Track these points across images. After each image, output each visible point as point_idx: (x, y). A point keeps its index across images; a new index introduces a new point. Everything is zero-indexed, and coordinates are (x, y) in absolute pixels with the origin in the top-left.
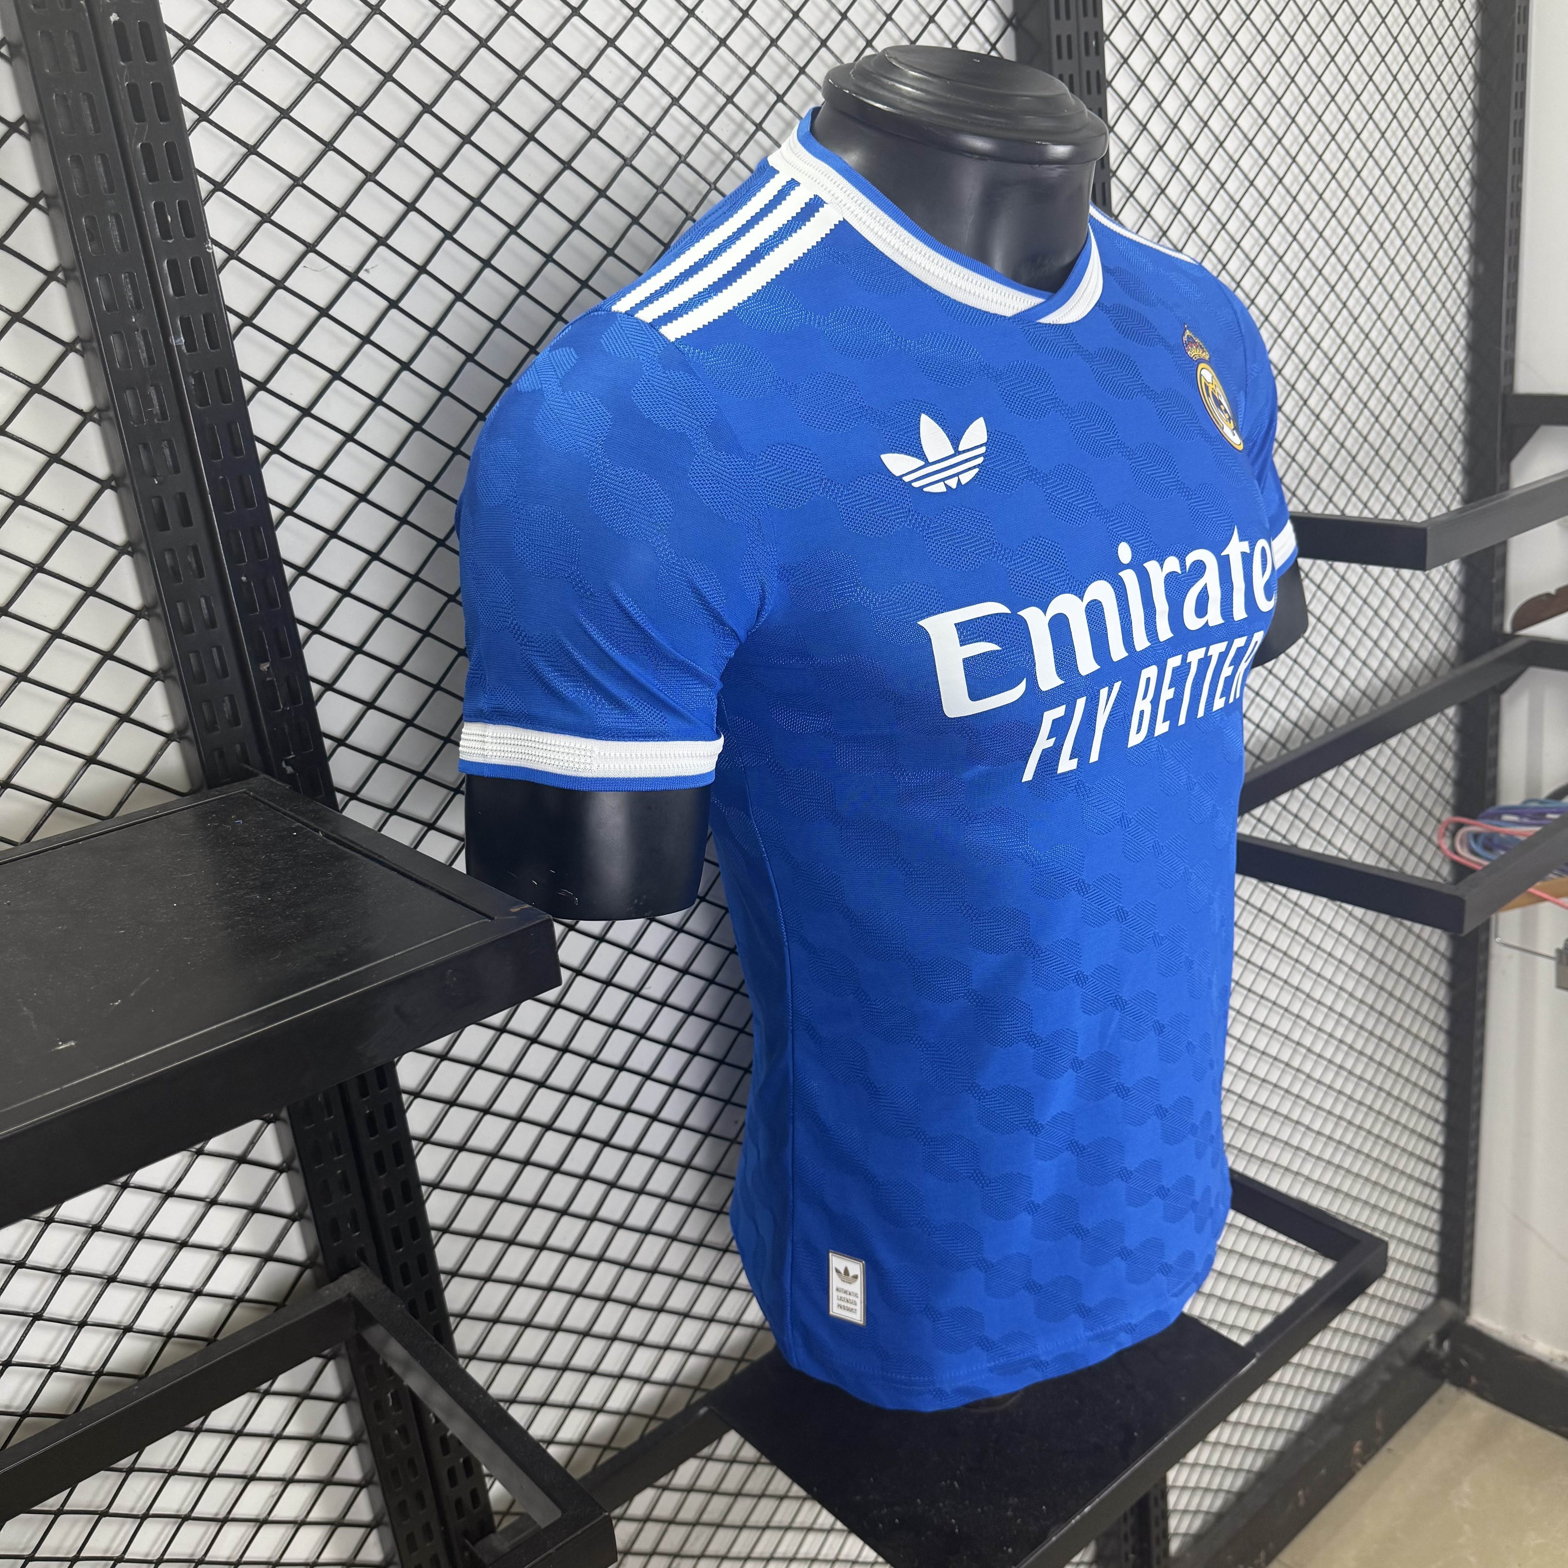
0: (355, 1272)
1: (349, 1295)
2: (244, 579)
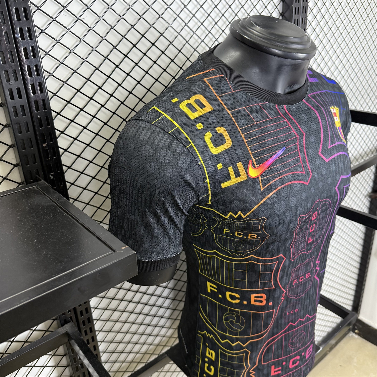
0: (69, 324)
1: (67, 332)
2: (39, 116)
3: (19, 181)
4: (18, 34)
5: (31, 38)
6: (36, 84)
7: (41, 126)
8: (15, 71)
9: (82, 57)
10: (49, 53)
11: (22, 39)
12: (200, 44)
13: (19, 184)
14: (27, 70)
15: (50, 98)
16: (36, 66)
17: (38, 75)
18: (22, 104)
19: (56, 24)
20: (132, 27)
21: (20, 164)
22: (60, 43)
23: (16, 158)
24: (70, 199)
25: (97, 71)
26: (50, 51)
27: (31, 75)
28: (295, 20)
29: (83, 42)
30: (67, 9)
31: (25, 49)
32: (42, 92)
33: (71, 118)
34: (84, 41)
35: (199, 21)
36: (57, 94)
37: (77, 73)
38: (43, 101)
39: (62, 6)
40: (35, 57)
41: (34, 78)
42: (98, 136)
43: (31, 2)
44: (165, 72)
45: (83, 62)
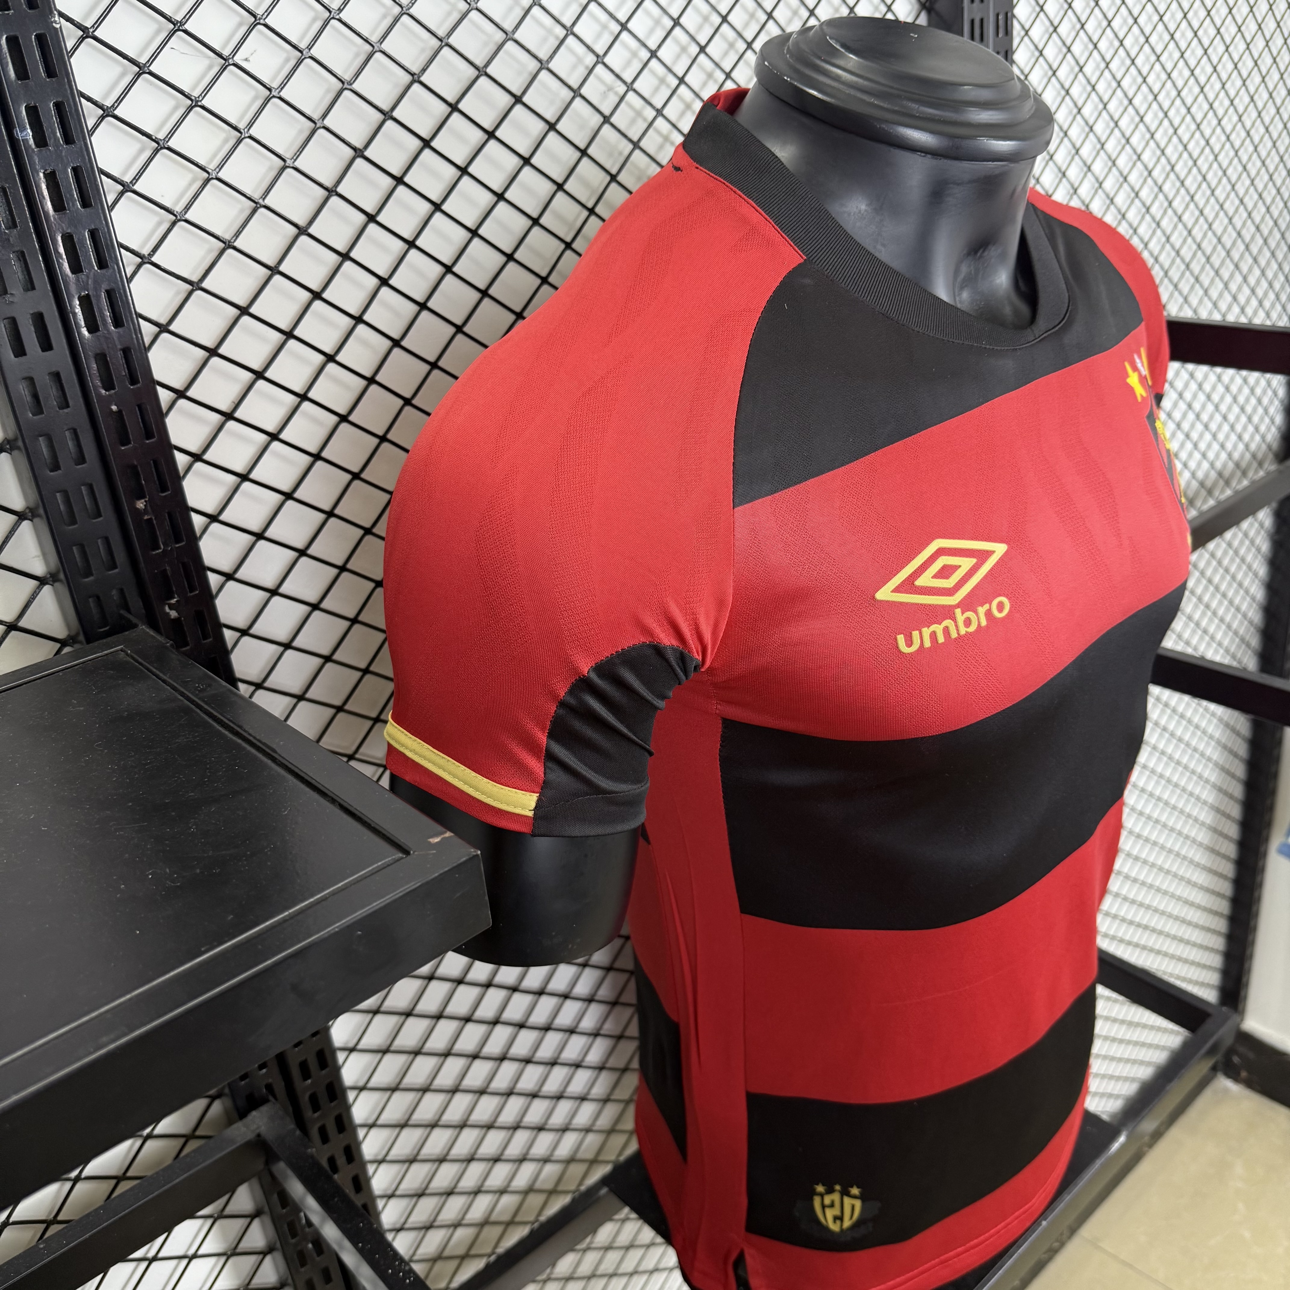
0: (264, 1109)
1: (259, 1135)
2: (114, 408)
3: (61, 633)
4: (23, 129)
5: (68, 140)
6: (100, 296)
7: (125, 440)
8: (22, 256)
9: (248, 192)
10: (136, 187)
11: (37, 145)
12: (651, 124)
13: (63, 643)
14: (61, 250)
15: (147, 341)
16: (94, 234)
17: (102, 264)
18: (54, 369)
19: (151, 83)
20: (416, 78)
21: (62, 576)
22: (169, 149)
23: (44, 554)
24: (241, 686)
25: (304, 239)
26: (136, 179)
27: (76, 268)
28: (972, 22)
29: (248, 140)
30: (186, 32)
31: (51, 178)
32: (118, 322)
33: (225, 406)
34: (251, 137)
35: (645, 45)
36: (172, 328)
37: (235, 248)
38: (126, 352)
39: (169, 19)
40: (86, 203)
41: (88, 277)
42: (319, 464)
43: (61, 15)
44: (536, 229)
45: (254, 211)
